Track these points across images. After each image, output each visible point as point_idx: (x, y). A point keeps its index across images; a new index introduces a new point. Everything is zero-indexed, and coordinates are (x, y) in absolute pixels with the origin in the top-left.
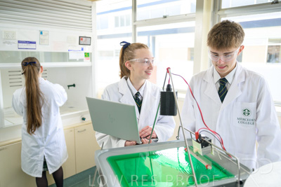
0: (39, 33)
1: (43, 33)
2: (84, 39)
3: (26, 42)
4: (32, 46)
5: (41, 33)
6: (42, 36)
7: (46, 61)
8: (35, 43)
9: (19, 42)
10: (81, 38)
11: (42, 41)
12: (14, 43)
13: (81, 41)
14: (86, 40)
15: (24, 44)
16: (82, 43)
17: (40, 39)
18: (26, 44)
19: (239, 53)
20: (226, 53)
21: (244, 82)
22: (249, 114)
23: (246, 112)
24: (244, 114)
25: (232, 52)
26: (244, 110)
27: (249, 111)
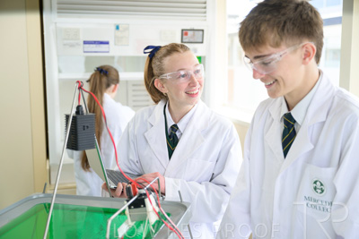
0: (114, 28)
1: (120, 28)
2: (190, 33)
3: (95, 43)
4: (103, 47)
5: (117, 28)
6: (118, 33)
7: (125, 71)
8: (107, 43)
9: (85, 43)
10: (184, 32)
11: (118, 40)
12: (78, 44)
13: (184, 37)
14: (194, 35)
15: (92, 45)
16: (187, 40)
17: (116, 37)
18: (94, 45)
19: (305, 59)
20: (256, 58)
21: (324, 123)
22: (323, 191)
23: (318, 187)
24: (315, 188)
25: (269, 55)
26: (315, 182)
27: (322, 185)
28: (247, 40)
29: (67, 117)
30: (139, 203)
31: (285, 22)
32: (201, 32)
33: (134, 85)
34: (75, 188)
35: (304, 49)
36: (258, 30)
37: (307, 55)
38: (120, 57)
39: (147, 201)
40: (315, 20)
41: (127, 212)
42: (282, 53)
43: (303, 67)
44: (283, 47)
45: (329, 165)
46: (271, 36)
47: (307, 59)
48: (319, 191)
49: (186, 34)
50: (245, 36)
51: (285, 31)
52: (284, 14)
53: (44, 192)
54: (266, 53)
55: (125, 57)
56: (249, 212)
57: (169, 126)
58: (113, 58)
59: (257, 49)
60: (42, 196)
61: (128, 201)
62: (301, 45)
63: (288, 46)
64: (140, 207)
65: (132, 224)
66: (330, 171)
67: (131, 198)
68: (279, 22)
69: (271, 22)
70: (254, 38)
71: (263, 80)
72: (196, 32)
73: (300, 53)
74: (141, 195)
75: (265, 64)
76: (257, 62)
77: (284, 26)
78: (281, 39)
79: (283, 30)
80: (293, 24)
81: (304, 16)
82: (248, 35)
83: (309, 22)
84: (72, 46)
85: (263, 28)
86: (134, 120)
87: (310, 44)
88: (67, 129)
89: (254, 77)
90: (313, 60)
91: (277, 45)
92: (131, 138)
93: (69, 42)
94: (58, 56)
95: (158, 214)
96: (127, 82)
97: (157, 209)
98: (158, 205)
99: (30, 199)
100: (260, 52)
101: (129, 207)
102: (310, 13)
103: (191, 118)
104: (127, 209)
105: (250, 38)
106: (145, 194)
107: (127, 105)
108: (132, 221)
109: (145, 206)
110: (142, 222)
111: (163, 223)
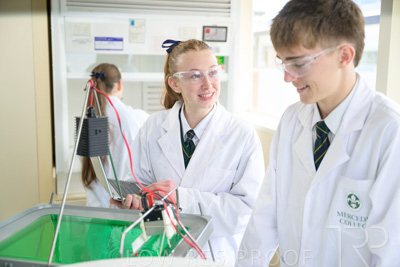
0: (129, 23)
1: (136, 24)
2: (212, 30)
3: (107, 39)
4: (117, 45)
5: (133, 23)
6: (133, 29)
7: (140, 71)
8: (121, 40)
9: (97, 39)
10: (206, 29)
11: (133, 36)
12: (89, 41)
13: (206, 34)
14: (216, 32)
15: (104, 42)
16: (208, 38)
17: (130, 33)
18: (107, 42)
19: (342, 62)
20: (288, 59)
21: (360, 131)
22: (358, 206)
23: (353, 201)
24: (350, 203)
25: (302, 57)
26: (350, 196)
27: (357, 199)
28: (279, 40)
29: (78, 120)
30: (156, 216)
31: (321, 21)
32: (224, 30)
33: (150, 87)
34: (85, 198)
35: (342, 51)
36: (291, 29)
37: (345, 58)
38: (134, 56)
39: (164, 213)
40: (355, 18)
41: (142, 224)
42: (316, 55)
43: (339, 71)
44: (318, 48)
45: (365, 177)
46: (305, 36)
47: (345, 63)
48: (354, 206)
49: (208, 31)
50: (276, 35)
51: (321, 30)
52: (320, 12)
53: (51, 202)
54: (299, 54)
55: (139, 56)
56: (275, 227)
57: (185, 132)
58: (127, 56)
59: (289, 50)
60: (49, 206)
61: (143, 213)
62: (338, 47)
63: (324, 48)
64: (156, 219)
65: (147, 238)
66: (366, 183)
67: (147, 210)
68: (315, 21)
69: (306, 21)
70: (286, 38)
71: (295, 84)
72: (219, 30)
73: (337, 55)
74: (158, 207)
75: (298, 66)
76: (289, 63)
77: (320, 25)
78: (316, 40)
79: (318, 29)
80: (330, 22)
81: (343, 15)
82: (280, 33)
83: (349, 22)
84: (82, 42)
85: (296, 27)
86: (147, 125)
87: (349, 46)
88: (77, 133)
89: (286, 80)
90: (352, 63)
91: (311, 46)
92: (143, 145)
93: (79, 38)
94: (66, 52)
95: (176, 227)
96: (142, 83)
97: (175, 223)
98: (176, 218)
99: (36, 210)
100: (292, 53)
101: (145, 220)
102: (350, 11)
103: (208, 123)
104: (143, 222)
105: (282, 37)
106: (162, 206)
107: (142, 108)
108: (148, 235)
109: (162, 219)
110: (158, 236)
111: (181, 237)
